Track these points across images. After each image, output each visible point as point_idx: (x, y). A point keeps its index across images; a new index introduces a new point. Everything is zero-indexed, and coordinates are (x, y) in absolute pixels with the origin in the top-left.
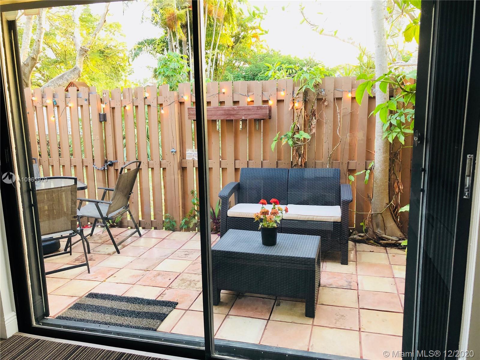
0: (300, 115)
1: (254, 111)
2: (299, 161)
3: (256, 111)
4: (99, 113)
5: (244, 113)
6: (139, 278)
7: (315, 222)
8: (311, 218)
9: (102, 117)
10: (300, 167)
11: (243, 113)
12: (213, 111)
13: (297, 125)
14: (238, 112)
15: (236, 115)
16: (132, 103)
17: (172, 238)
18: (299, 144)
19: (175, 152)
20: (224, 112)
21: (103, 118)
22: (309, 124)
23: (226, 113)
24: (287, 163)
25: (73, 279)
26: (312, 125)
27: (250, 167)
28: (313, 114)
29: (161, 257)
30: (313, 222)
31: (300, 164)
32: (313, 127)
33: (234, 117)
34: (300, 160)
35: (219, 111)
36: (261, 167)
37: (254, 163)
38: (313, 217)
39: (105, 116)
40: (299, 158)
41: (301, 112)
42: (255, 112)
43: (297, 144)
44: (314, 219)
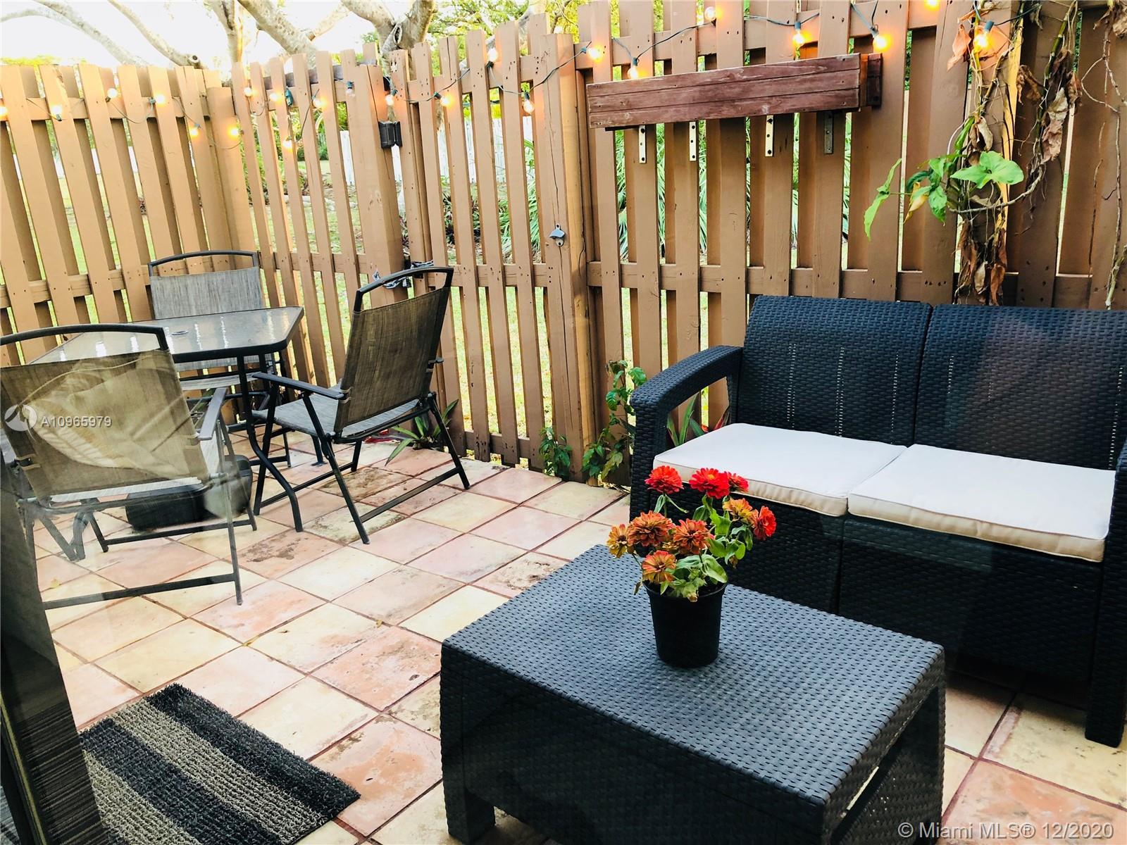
0: (994, 86)
1: (805, 81)
2: (979, 276)
3: (812, 80)
4: (379, 123)
5: (770, 89)
6: (339, 651)
7: (978, 546)
8: (962, 528)
9: (386, 131)
10: (982, 300)
11: (763, 90)
12: (663, 93)
13: (979, 126)
14: (745, 91)
15: (741, 100)
16: (456, 85)
17: (541, 507)
18: (982, 206)
19: (564, 238)
20: (700, 91)
21: (390, 135)
22: (1038, 120)
23: (707, 98)
24: (935, 282)
25: (190, 618)
26: (1050, 126)
27: (801, 291)
28: (1056, 75)
29: (462, 573)
30: (970, 545)
31: (979, 286)
32: (1053, 135)
33: (735, 107)
34: (982, 270)
35: (683, 90)
36: (835, 295)
37: (815, 277)
38: (975, 525)
39: (396, 128)
40: (978, 265)
41: (999, 71)
42: (807, 85)
43: (974, 205)
44: (976, 532)
